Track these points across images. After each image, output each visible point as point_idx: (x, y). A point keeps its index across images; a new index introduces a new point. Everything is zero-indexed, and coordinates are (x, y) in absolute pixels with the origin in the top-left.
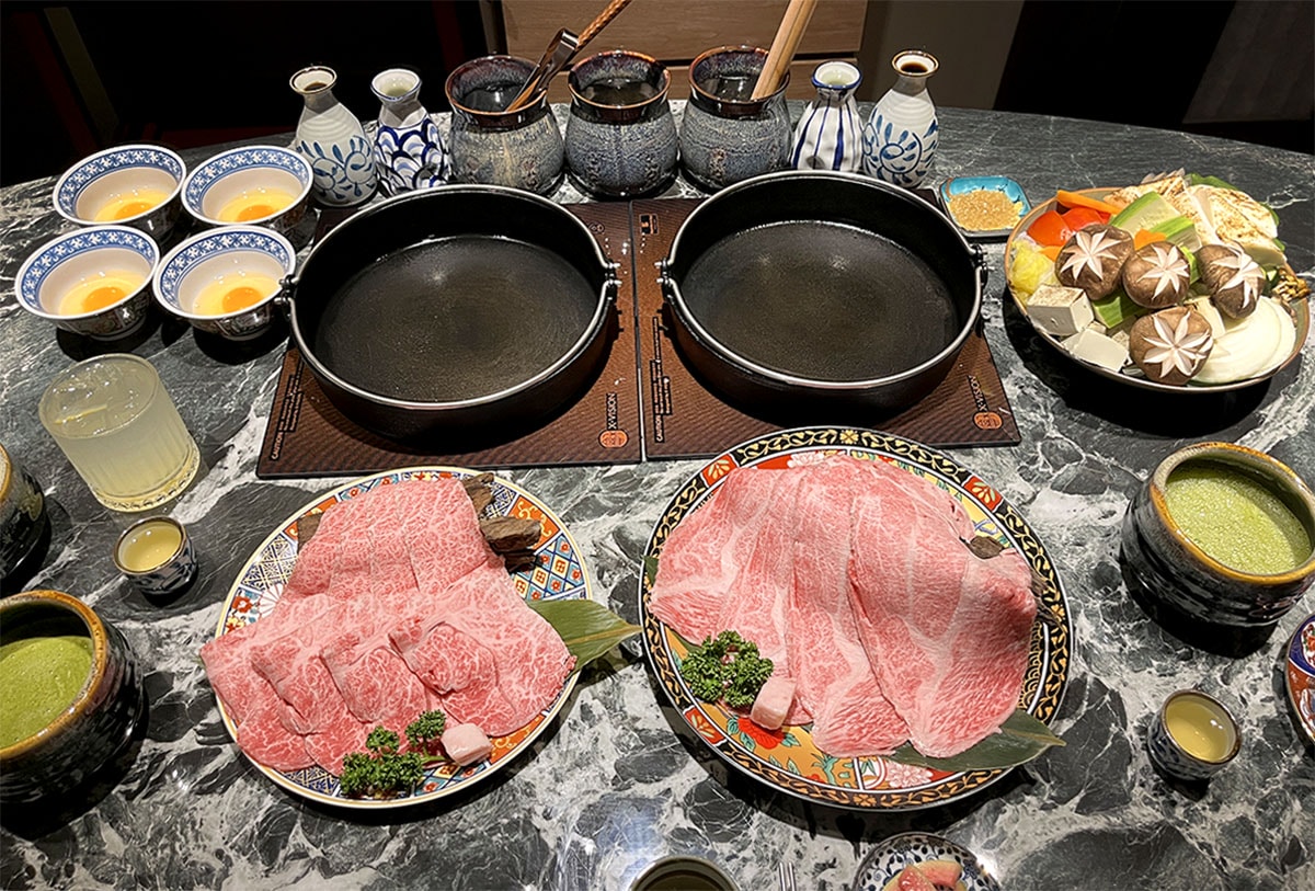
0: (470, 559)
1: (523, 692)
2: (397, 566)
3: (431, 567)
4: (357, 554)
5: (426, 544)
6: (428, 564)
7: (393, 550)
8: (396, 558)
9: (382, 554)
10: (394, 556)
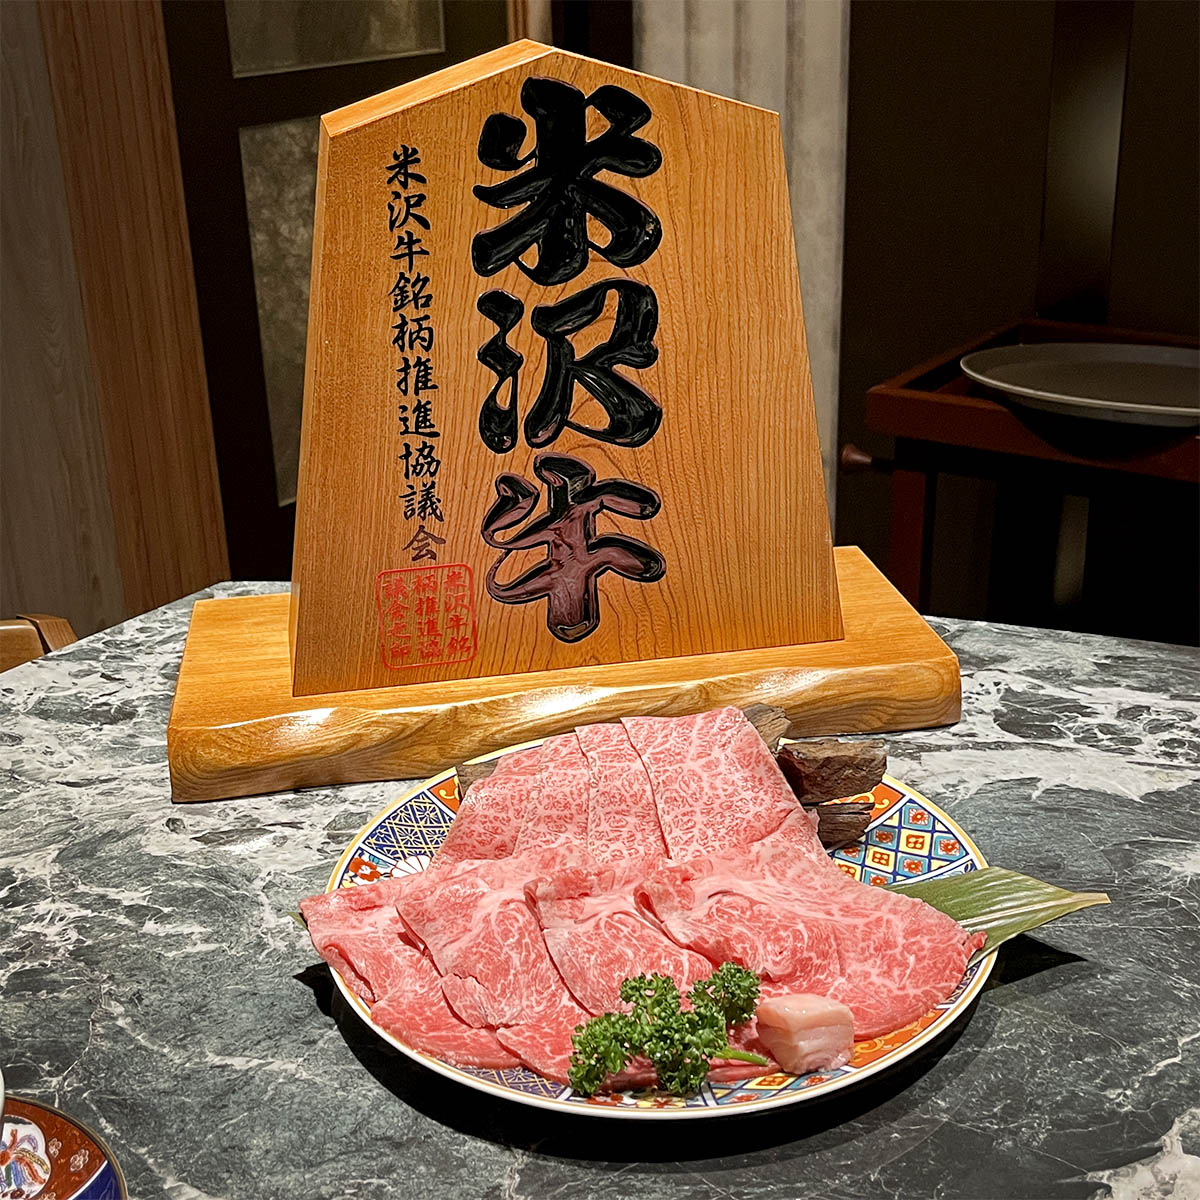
0: (757, 816)
1: (893, 986)
2: (632, 820)
3: (690, 824)
4: (567, 790)
5: (683, 785)
6: (685, 819)
7: (627, 788)
8: (631, 804)
9: (608, 793)
10: (628, 799)
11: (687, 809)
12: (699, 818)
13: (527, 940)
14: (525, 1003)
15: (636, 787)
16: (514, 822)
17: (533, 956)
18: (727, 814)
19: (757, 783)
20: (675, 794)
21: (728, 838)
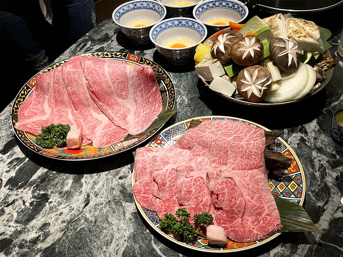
2: (222, 153)
3: (236, 159)
4: (208, 140)
5: (238, 148)
6: (235, 157)
7: (223, 145)
8: (223, 149)
9: (218, 145)
10: (223, 148)
11: (237, 155)
12: (239, 159)
13: (173, 180)
14: (165, 195)
15: (226, 145)
16: (194, 143)
17: (172, 185)
18: (247, 160)
19: (257, 155)
20: (234, 150)
21: (244, 166)
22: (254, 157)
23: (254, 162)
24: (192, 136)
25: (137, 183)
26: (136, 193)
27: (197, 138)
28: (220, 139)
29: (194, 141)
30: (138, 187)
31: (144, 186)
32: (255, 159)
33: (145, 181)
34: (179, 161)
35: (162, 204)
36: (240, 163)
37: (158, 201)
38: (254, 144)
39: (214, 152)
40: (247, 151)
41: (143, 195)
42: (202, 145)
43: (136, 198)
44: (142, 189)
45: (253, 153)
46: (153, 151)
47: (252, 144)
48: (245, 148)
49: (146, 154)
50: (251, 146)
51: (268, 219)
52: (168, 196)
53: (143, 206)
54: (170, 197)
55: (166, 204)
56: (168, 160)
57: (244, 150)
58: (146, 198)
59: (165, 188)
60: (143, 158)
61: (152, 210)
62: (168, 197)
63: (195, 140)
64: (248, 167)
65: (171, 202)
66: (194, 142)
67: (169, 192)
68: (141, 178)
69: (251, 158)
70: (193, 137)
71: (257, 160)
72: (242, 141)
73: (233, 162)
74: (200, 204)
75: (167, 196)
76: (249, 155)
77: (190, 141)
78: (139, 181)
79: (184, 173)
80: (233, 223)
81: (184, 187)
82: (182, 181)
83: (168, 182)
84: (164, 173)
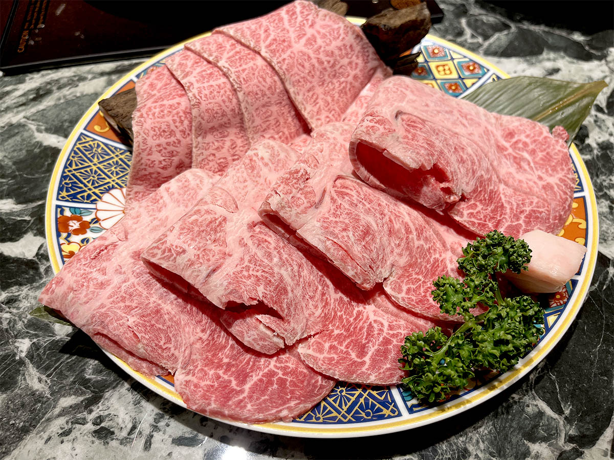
22: (345, 61)
23: (353, 73)
24: (164, 127)
25: (180, 377)
26: (224, 405)
27: (182, 122)
28: (244, 75)
29: (179, 135)
30: (203, 384)
31: (209, 363)
32: (350, 63)
33: (198, 345)
34: (234, 193)
35: (327, 345)
36: (329, 99)
37: (310, 352)
38: (319, 32)
39: (258, 121)
40: (323, 57)
41: (247, 387)
42: (213, 129)
43: (246, 420)
44: (218, 377)
45: (337, 52)
46: (114, 245)
47: (318, 36)
48: (312, 55)
49: (103, 271)
50: (320, 41)
51: (528, 140)
52: (316, 307)
53: (296, 413)
54: (320, 305)
55: (336, 332)
56: (209, 217)
57: (314, 61)
58: (270, 383)
59: (290, 295)
60: (109, 290)
61: (325, 392)
62: (320, 311)
63: (181, 128)
64: (349, 95)
65: (339, 314)
66: (181, 139)
67: (307, 297)
68: (176, 353)
69: (341, 70)
70: (168, 126)
71: (357, 61)
72: (293, 44)
73: (315, 109)
74: (413, 239)
75: (314, 310)
76: (333, 66)
77: (168, 144)
78: (179, 366)
79: (300, 202)
80: (505, 205)
81: (344, 234)
82: (318, 224)
83: (283, 272)
84: (247, 258)
